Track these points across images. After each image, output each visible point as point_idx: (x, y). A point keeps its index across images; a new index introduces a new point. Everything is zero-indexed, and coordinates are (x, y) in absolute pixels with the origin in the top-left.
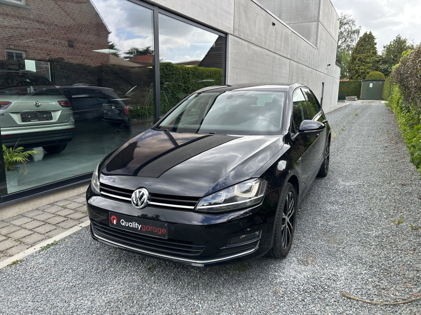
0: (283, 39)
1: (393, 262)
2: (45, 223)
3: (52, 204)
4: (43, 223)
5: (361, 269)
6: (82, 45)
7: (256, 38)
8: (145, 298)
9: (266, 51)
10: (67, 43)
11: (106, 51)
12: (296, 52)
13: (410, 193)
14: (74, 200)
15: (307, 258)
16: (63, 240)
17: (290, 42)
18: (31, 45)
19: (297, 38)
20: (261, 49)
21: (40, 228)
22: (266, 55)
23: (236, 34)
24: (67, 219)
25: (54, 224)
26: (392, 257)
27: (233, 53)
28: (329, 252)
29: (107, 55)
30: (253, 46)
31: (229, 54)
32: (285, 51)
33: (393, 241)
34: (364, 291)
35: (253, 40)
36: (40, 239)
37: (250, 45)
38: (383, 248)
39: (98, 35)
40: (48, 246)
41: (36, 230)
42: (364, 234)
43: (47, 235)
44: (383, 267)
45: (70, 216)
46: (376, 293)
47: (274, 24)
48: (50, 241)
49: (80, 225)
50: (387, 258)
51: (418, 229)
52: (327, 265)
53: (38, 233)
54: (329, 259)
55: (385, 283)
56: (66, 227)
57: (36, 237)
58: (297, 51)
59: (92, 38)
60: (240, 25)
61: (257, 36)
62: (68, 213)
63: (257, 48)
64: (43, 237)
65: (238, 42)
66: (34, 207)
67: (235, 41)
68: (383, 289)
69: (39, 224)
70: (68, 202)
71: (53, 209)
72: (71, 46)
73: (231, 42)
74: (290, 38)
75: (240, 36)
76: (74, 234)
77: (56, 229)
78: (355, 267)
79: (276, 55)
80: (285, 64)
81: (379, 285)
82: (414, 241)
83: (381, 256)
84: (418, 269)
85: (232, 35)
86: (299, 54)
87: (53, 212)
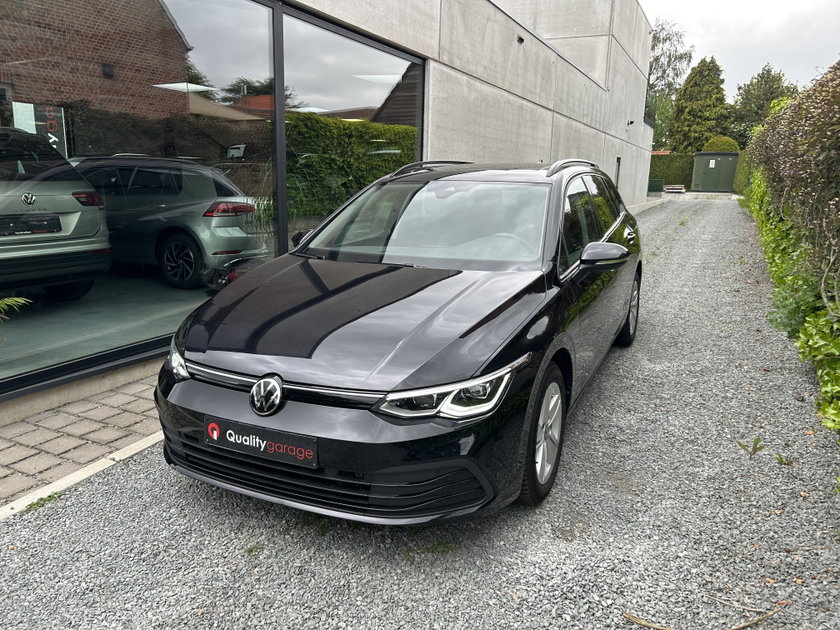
0: (540, 70)
1: (741, 532)
2: (39, 450)
3: (56, 410)
4: (33, 452)
5: (677, 548)
6: (131, 74)
7: (485, 67)
8: (238, 614)
9: (506, 94)
10: (99, 70)
11: (182, 87)
12: (565, 96)
13: (779, 388)
14: (104, 402)
15: (573, 524)
16: (74, 488)
17: (553, 76)
18: (23, 72)
19: (567, 69)
20: (495, 90)
21: (25, 462)
22: (505, 103)
23: (445, 59)
24: (85, 441)
25: (57, 453)
26: (738, 523)
27: (437, 97)
28: (615, 512)
29: (184, 95)
30: (478, 84)
31: (431, 100)
32: (543, 95)
33: (742, 488)
34: (682, 595)
35: (479, 71)
36: (25, 486)
37: (472, 81)
38: (721, 501)
39: (165, 54)
40: (41, 502)
41: (17, 466)
42: (686, 473)
43: (40, 477)
44: (721, 542)
45: (92, 436)
46: (705, 599)
47: (521, 40)
48: (44, 492)
49: (111, 456)
50: (729, 524)
51: (791, 462)
52: (611, 540)
53: (23, 473)
54: (615, 527)
55: (723, 577)
56: (83, 460)
57: (17, 482)
58: (568, 94)
59: (153, 60)
60: (451, 42)
61: (486, 64)
62: (88, 430)
63: (485, 88)
64: (32, 481)
65: (448, 75)
66: (17, 417)
67: (443, 72)
68: (720, 590)
69: (25, 452)
70: (90, 406)
71: (58, 421)
72: (108, 75)
73: (434, 76)
74: (553, 69)
75: (452, 62)
76: (97, 475)
77: (60, 464)
78: (666, 544)
79: (525, 102)
80: (544, 121)
81: (711, 582)
82: (783, 488)
83: (717, 520)
84: (788, 547)
85: (436, 61)
86: (571, 100)
87: (57, 427)
